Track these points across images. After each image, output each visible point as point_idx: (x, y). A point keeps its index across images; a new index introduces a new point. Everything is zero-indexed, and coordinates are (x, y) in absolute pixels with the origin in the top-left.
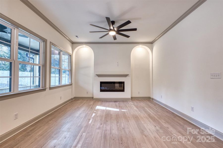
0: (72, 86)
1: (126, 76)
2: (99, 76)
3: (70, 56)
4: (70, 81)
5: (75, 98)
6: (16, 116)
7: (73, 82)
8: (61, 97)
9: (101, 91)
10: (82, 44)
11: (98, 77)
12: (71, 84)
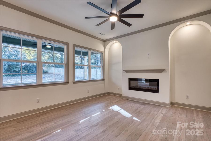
0: (105, 81)
1: (161, 71)
2: (127, 71)
3: (102, 53)
4: (102, 77)
5: (108, 93)
6: (38, 101)
7: (105, 78)
8: (88, 91)
9: (130, 88)
10: (113, 40)
11: (126, 73)
12: (104, 80)
